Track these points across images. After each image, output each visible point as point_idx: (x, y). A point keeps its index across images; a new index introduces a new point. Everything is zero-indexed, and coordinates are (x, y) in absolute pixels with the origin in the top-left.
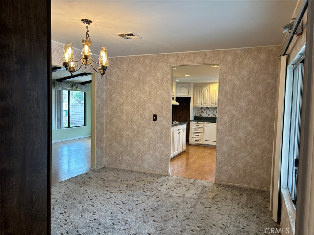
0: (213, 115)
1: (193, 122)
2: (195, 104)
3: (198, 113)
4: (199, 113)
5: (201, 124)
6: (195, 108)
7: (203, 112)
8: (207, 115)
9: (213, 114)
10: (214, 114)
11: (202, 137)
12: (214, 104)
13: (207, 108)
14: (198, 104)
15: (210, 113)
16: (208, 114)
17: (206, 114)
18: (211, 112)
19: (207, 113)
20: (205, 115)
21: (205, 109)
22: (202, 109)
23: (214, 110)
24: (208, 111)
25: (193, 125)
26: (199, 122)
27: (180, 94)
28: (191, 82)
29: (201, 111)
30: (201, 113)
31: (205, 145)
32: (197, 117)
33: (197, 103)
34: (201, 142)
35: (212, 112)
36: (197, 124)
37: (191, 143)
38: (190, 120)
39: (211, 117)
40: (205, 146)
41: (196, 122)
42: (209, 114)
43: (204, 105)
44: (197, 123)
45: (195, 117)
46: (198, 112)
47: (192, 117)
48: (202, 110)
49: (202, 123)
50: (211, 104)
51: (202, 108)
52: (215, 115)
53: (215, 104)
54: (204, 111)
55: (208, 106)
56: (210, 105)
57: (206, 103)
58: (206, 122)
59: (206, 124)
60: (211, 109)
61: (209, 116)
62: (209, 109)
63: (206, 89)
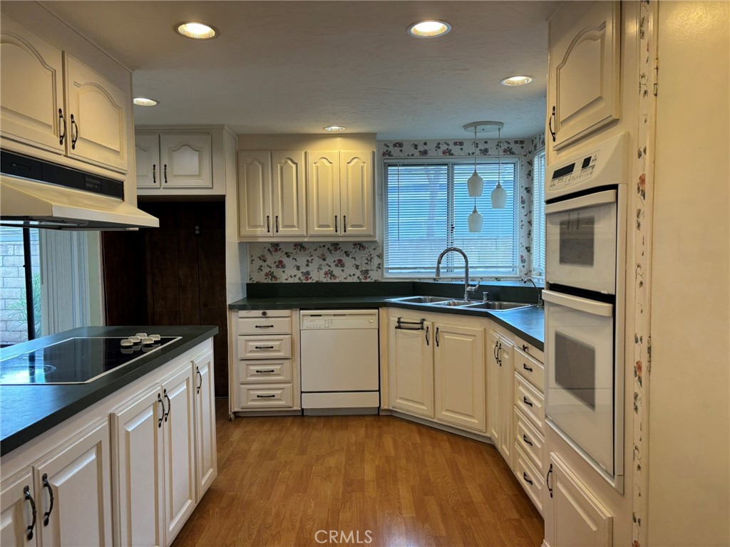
0: (326, 274)
1: (243, 313)
2: (247, 230)
3: (260, 269)
4: (266, 270)
5: (280, 319)
6: (247, 246)
7: (280, 264)
8: (299, 274)
9: (322, 272)
10: (327, 269)
11: (289, 379)
12: (328, 226)
13: (297, 244)
14: (261, 231)
15: (313, 269)
16: (304, 269)
17: (295, 272)
18: (317, 262)
19: (298, 268)
20: (289, 275)
21: (290, 249)
22: (276, 250)
23: (327, 254)
24: (302, 261)
25: (242, 325)
26: (270, 313)
27: (170, 184)
28: (221, 127)
29: (271, 260)
30: (274, 269)
31: (303, 410)
32: (258, 284)
33: (256, 226)
34: (283, 401)
35: (321, 262)
36: (263, 322)
37: (236, 409)
38: (229, 301)
39: (318, 284)
40: (301, 416)
41: (259, 313)
42: (308, 273)
43: (289, 232)
44: (264, 314)
45: (247, 284)
46: (261, 263)
47: (234, 291)
48: (278, 256)
49: (286, 312)
50: (316, 229)
51: (276, 246)
52: (333, 276)
53: (332, 229)
54: (286, 260)
55: (303, 236)
56: (311, 232)
57: (295, 224)
58: (301, 309)
59: (303, 315)
60: (316, 250)
61: (307, 279)
62: (307, 252)
63: (289, 162)
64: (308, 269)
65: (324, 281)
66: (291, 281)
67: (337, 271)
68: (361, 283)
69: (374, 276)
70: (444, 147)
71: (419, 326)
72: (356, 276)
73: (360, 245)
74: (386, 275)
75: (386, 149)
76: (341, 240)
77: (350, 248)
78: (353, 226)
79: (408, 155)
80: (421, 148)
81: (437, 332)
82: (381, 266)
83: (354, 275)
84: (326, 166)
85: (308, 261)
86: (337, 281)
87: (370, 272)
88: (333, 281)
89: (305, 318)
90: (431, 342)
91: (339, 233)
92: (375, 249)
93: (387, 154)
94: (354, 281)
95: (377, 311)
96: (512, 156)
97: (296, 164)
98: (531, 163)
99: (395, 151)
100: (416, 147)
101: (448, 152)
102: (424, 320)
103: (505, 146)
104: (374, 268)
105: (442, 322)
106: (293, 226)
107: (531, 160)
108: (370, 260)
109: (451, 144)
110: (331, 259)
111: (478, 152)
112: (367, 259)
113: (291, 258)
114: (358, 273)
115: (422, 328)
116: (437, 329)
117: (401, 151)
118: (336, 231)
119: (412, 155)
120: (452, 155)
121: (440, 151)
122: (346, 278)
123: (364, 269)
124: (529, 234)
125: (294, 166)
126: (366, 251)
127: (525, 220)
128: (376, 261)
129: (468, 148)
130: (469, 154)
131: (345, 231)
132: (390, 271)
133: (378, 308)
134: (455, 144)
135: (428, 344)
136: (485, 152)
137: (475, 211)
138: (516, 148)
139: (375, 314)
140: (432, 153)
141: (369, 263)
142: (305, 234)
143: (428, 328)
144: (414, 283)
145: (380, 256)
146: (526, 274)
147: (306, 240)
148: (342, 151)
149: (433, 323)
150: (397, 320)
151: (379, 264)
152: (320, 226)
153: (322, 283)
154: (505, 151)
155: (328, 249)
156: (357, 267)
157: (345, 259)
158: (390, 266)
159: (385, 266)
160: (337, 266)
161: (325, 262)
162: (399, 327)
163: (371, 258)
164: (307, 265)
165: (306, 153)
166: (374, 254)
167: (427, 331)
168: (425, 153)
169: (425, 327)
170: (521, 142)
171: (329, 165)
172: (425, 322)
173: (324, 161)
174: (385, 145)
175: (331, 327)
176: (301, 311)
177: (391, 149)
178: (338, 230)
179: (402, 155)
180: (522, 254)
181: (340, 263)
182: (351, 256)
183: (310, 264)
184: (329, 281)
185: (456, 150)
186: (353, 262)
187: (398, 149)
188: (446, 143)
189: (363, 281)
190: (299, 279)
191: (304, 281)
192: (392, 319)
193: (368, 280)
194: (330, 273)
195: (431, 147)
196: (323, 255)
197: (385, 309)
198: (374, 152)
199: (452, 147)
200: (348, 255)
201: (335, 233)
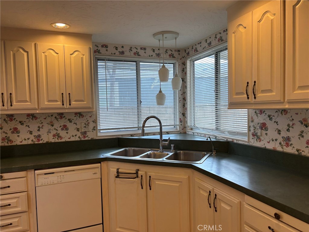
0: (54, 136)
4: (3, 135)
5: (16, 180)
7: (15, 129)
8: (32, 137)
9: (51, 136)
10: (54, 132)
11: (26, 227)
12: (56, 101)
13: (28, 115)
15: (43, 133)
17: (28, 136)
18: (46, 127)
19: (31, 133)
20: (23, 138)
21: (24, 119)
23: (55, 121)
24: (34, 126)
26: (6, 176)
29: (7, 127)
30: (9, 133)
35: (50, 127)
39: (48, 144)
42: (39, 136)
43: (22, 106)
49: (22, 174)
50: (46, 103)
51: (11, 117)
52: (59, 137)
53: (59, 103)
54: (20, 127)
55: (36, 109)
56: (42, 106)
57: (28, 99)
58: (35, 170)
59: (38, 175)
60: (45, 119)
61: (39, 140)
62: (38, 120)
63: (21, 50)
64: (39, 133)
65: (53, 141)
66: (25, 143)
67: (63, 133)
68: (81, 141)
69: (91, 136)
70: (134, 50)
71: (135, 175)
72: (78, 136)
73: (80, 115)
74: (99, 134)
75: (96, 48)
76: (67, 111)
77: (72, 117)
78: (76, 101)
79: (112, 54)
80: (120, 49)
81: (150, 179)
82: (95, 128)
83: (76, 135)
84: (54, 56)
85: (39, 127)
86: (63, 140)
87: (87, 133)
88: (60, 141)
89: (40, 176)
90: (144, 187)
91: (65, 106)
92: (91, 117)
93: (97, 51)
94: (76, 140)
95: (99, 164)
96: (173, 59)
97: (27, 52)
98: (184, 64)
99: (103, 50)
100: (117, 48)
101: (136, 54)
102: (138, 170)
103: (170, 52)
104: (91, 130)
105: (152, 171)
106: (26, 101)
107: (184, 62)
108: (87, 124)
109: (139, 48)
110: (57, 125)
111: (154, 55)
112: (85, 124)
113: (25, 125)
114: (79, 134)
115: (137, 177)
116: (150, 177)
117: (107, 50)
118: (63, 105)
119: (115, 54)
120: (140, 55)
121: (132, 53)
122: (70, 138)
123: (83, 131)
124: (184, 106)
125: (25, 54)
126: (85, 118)
127: (182, 97)
128: (92, 125)
129: (149, 52)
130: (150, 56)
131: (70, 105)
132: (101, 131)
133: (100, 163)
134: (141, 49)
135: (142, 188)
136: (158, 55)
137: (160, 92)
138: (176, 54)
139: (98, 167)
140: (127, 53)
141: (87, 126)
142: (37, 107)
143: (142, 176)
144: (119, 139)
145: (95, 122)
146: (183, 129)
147: (38, 112)
148: (66, 45)
149: (146, 173)
150: (115, 170)
151: (94, 127)
152: (49, 101)
153: (51, 143)
154: (170, 56)
155: (56, 118)
156: (78, 130)
157: (68, 124)
158: (101, 128)
159: (99, 128)
160: (62, 129)
161: (53, 127)
162: (117, 177)
163: (88, 123)
164: (39, 130)
165: (35, 44)
166: (90, 120)
167: (142, 179)
168: (123, 53)
169: (139, 176)
170: (178, 50)
171: (56, 55)
172: (140, 173)
173: (51, 51)
174: (96, 45)
175: (63, 182)
176: (36, 172)
177: (100, 48)
178: (65, 103)
179: (107, 53)
180: (180, 117)
181: (65, 128)
182: (73, 122)
183: (41, 129)
184: (57, 141)
185: (141, 52)
186: (75, 126)
187: (105, 49)
188: (135, 48)
189: (83, 139)
190: (32, 141)
191: (36, 143)
192: (112, 169)
193: (86, 139)
194: (58, 136)
195: (126, 49)
196: (51, 122)
197: (106, 162)
198: (90, 48)
199: (139, 50)
200: (71, 122)
201: (62, 106)
